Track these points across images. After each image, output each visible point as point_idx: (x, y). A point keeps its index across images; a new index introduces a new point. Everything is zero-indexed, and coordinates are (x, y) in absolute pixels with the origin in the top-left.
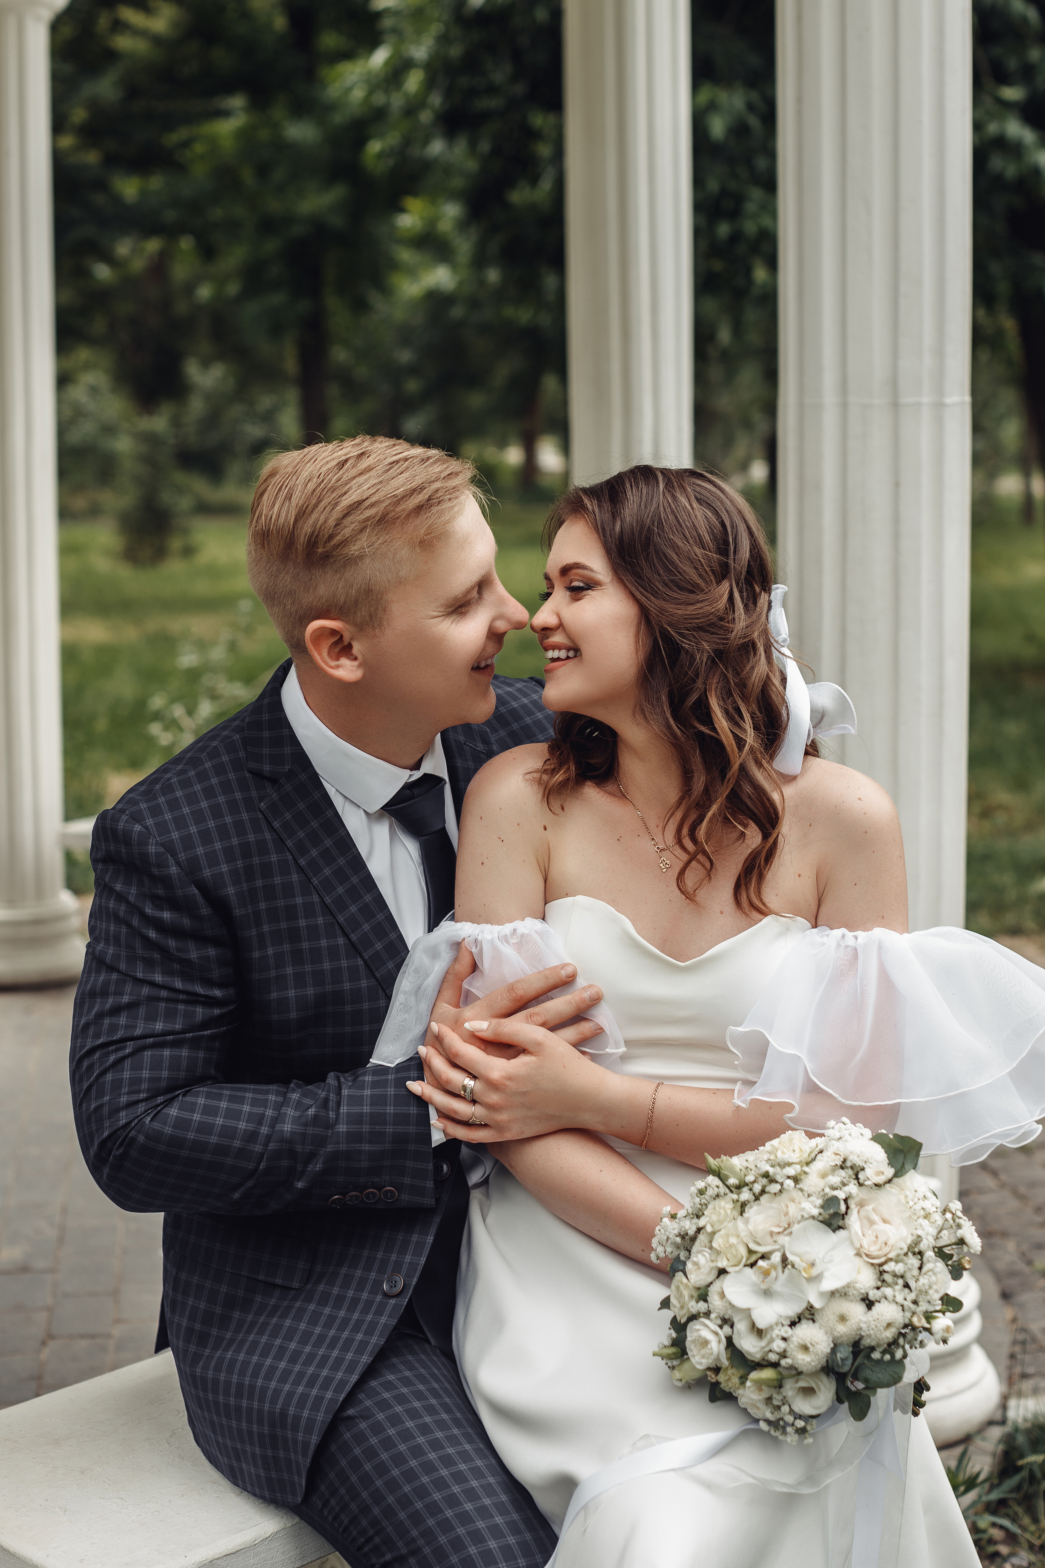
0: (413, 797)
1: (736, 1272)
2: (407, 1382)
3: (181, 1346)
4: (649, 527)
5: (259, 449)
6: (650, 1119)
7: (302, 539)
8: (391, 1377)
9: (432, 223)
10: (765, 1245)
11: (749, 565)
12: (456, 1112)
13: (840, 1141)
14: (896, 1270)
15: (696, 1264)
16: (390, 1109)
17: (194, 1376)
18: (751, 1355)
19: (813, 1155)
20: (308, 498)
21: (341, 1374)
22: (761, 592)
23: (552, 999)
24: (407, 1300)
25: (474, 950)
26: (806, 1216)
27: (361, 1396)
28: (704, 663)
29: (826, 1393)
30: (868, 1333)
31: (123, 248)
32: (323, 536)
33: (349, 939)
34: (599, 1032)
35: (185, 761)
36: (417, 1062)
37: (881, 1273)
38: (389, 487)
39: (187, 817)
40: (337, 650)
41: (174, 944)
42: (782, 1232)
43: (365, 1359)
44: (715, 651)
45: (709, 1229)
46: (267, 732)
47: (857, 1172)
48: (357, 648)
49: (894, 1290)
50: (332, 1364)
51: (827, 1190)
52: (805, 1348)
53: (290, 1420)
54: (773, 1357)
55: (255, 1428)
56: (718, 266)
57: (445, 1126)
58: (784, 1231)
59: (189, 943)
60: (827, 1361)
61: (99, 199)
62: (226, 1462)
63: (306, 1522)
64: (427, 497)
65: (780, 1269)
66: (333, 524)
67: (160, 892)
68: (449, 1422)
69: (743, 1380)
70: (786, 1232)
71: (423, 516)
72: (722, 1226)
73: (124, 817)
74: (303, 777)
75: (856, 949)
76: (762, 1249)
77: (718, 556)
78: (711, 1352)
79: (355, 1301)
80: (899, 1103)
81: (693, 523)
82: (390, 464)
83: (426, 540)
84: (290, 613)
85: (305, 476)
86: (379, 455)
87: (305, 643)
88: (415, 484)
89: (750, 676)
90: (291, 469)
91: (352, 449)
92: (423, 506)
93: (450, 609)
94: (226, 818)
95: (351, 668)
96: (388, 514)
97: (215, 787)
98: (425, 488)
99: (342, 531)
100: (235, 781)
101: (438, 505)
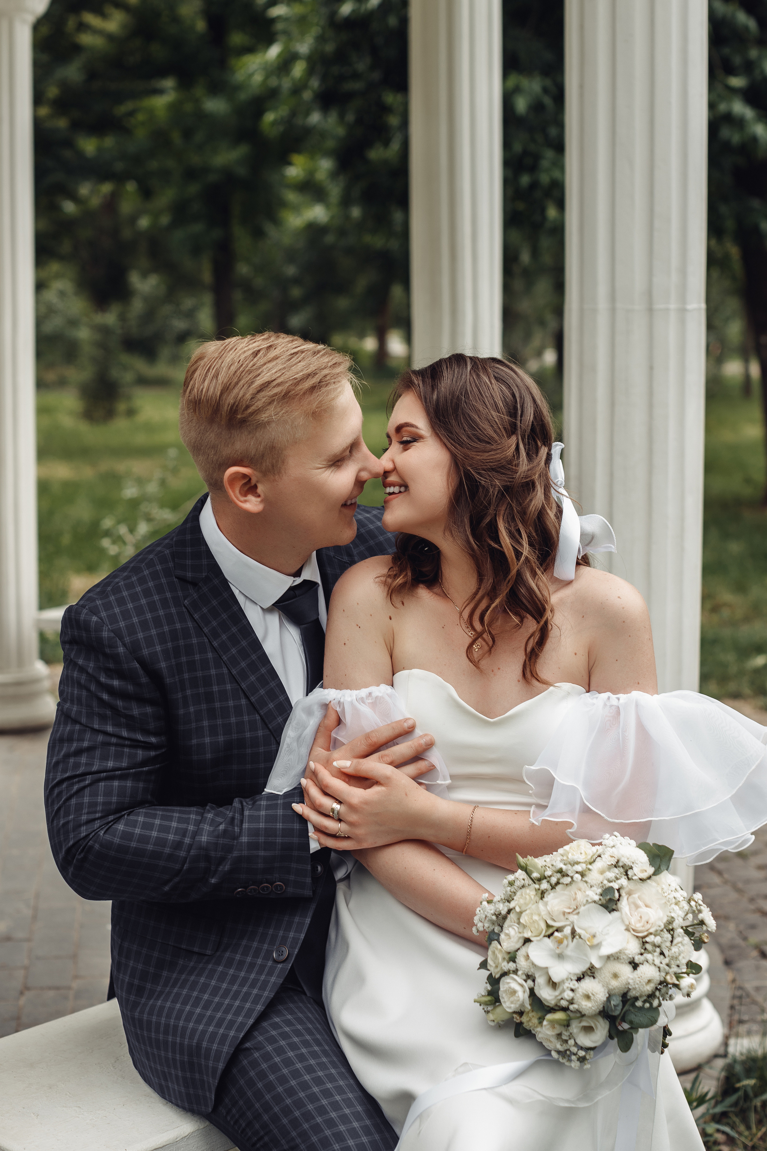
0: (295, 596)
1: (538, 941)
2: (288, 1023)
3: (124, 996)
4: (458, 396)
5: (183, 338)
6: (469, 833)
7: (226, 407)
8: (277, 1020)
9: (311, 173)
10: (559, 921)
12: (326, 828)
13: (613, 848)
14: (655, 941)
15: (507, 935)
16: (280, 826)
17: (133, 1019)
18: (547, 1002)
19: (594, 858)
20: (231, 378)
21: (241, 1018)
22: (542, 446)
23: (398, 744)
24: (290, 965)
25: (338, 709)
26: (590, 901)
27: (256, 1033)
28: (495, 496)
29: (602, 1029)
30: (634, 986)
31: (84, 190)
32: (242, 406)
33: (250, 700)
34: (432, 768)
35: (129, 570)
36: (299, 791)
37: (644, 943)
38: (291, 372)
39: (131, 611)
40: (246, 489)
41: (121, 704)
42: (572, 912)
43: (260, 1008)
44: (504, 486)
45: (518, 909)
46: (190, 548)
47: (626, 870)
48: (260, 489)
49: (653, 956)
50: (235, 1011)
51: (605, 882)
52: (588, 997)
53: (203, 1051)
54: (564, 1003)
55: (178, 1057)
56: (521, 206)
57: (319, 838)
58: (573, 911)
59: (133, 704)
60: (604, 1007)
61: (67, 154)
62: (157, 1081)
63: (215, 1125)
64: (318, 380)
65: (570, 939)
66: (250, 397)
67: (111, 666)
68: (320, 1053)
69: (541, 1020)
70: (574, 913)
71: (315, 395)
72: (527, 908)
73: (85, 611)
74: (216, 581)
75: (619, 707)
76: (557, 924)
77: (509, 418)
78: (518, 999)
79: (252, 965)
80: (651, 821)
81: (491, 393)
82: (291, 354)
83: (316, 412)
84: (212, 461)
85: (228, 361)
86: (283, 347)
87: (222, 481)
88: (309, 371)
89: (529, 506)
90: (216, 355)
91: (262, 343)
92: (315, 387)
93: (330, 463)
94: (160, 612)
95: (256, 503)
96: (289, 392)
97: (151, 588)
98: (317, 374)
99: (256, 402)
100: (167, 585)
101: (326, 387)
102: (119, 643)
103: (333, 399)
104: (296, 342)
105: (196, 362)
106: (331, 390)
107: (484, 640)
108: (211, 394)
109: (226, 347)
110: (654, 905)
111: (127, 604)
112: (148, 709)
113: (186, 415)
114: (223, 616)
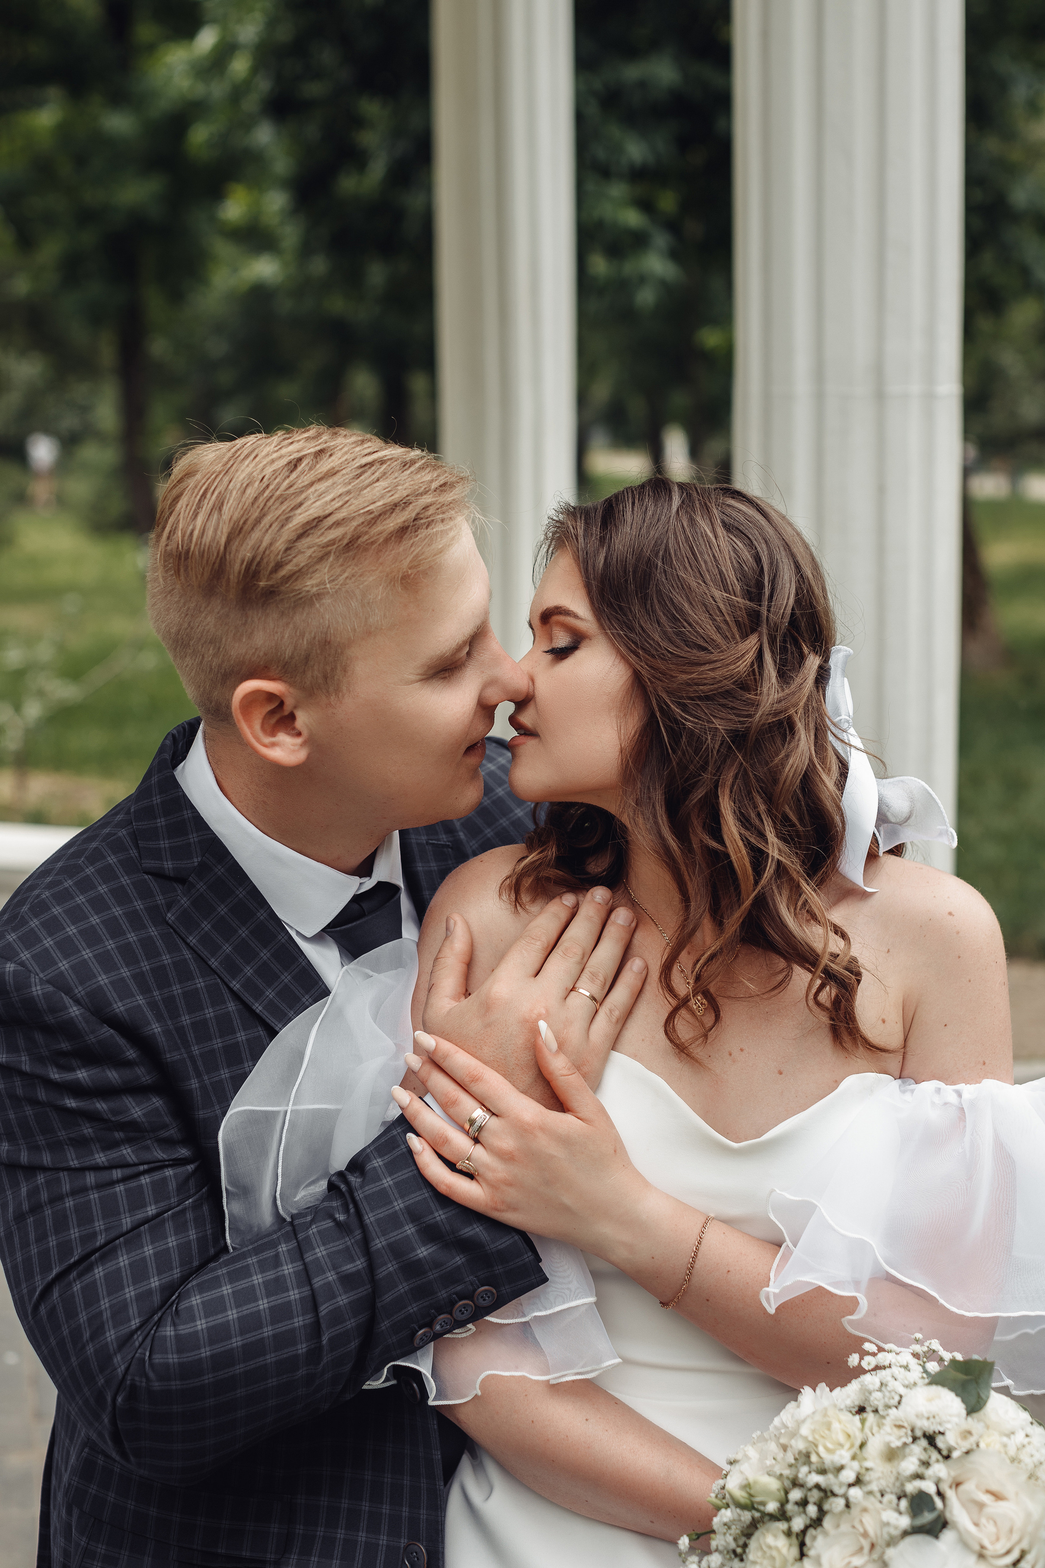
4: (649, 559)
7: (237, 567)
9: (255, 213)
11: (793, 616)
20: (246, 511)
22: (809, 653)
28: (715, 751)
32: (267, 563)
38: (361, 500)
40: (273, 721)
44: (731, 733)
48: (302, 719)
64: (413, 515)
66: (282, 547)
71: (406, 543)
74: (220, 870)
77: (746, 603)
82: (362, 467)
83: (409, 576)
84: (211, 669)
85: (241, 477)
86: (346, 453)
87: (229, 706)
88: (396, 497)
89: (781, 770)
91: (307, 444)
92: (407, 528)
93: (432, 672)
94: (129, 936)
95: (292, 747)
96: (359, 537)
97: (105, 896)
98: (411, 503)
99: (294, 557)
100: (131, 886)
101: (427, 528)
103: (441, 551)
104: (369, 444)
105: (180, 481)
106: (437, 533)
108: (208, 541)
109: (236, 452)
110: (1009, 1489)
111: (64, 929)
112: (157, 1102)
113: (161, 580)
114: (240, 932)
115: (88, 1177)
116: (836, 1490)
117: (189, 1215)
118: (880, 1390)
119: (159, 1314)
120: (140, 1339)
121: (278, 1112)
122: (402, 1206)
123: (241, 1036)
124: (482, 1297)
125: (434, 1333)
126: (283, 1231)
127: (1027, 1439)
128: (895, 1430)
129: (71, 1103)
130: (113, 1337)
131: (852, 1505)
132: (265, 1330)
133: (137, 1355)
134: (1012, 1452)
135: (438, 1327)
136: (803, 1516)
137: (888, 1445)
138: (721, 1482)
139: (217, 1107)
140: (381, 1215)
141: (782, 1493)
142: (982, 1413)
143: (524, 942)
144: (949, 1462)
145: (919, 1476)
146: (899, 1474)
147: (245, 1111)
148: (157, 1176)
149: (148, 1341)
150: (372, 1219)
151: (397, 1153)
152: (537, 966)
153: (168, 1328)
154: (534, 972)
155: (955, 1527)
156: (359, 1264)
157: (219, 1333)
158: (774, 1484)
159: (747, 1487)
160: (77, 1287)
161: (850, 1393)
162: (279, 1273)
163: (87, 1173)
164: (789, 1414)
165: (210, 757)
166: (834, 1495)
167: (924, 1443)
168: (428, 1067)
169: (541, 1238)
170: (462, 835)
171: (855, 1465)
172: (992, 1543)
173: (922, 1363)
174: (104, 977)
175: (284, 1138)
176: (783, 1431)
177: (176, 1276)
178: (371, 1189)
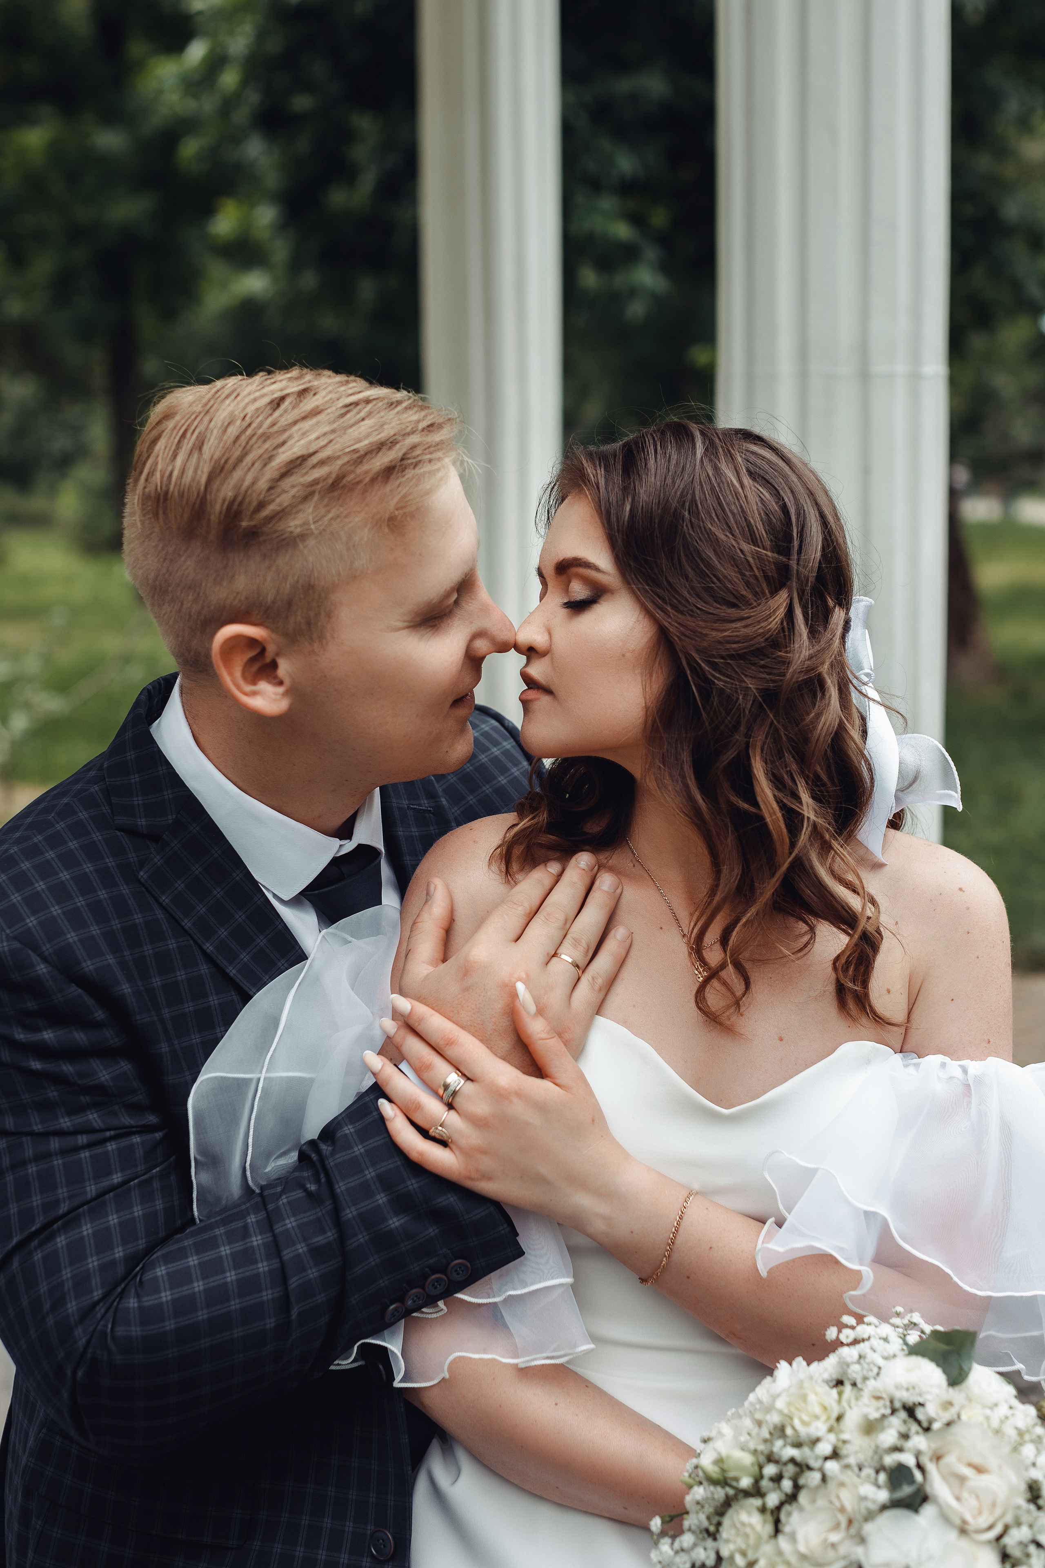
4: (676, 510)
7: (218, 507)
11: (820, 567)
20: (228, 450)
22: (835, 607)
28: (746, 710)
32: (250, 503)
38: (346, 439)
39: (44, 895)
40: (254, 668)
47: (913, 1412)
48: (284, 668)
64: (400, 454)
66: (265, 486)
71: (393, 483)
74: (195, 828)
77: (775, 555)
81: (741, 507)
82: (346, 406)
83: (395, 517)
84: (190, 616)
85: (222, 417)
87: (208, 656)
88: (383, 436)
89: (815, 728)
90: (198, 408)
91: (289, 384)
92: (394, 468)
93: (418, 619)
94: (100, 893)
95: (273, 696)
96: (344, 477)
97: (76, 852)
98: (397, 443)
99: (278, 496)
100: (103, 843)
101: (414, 468)
102: (34, 957)
103: (428, 493)
104: (354, 384)
106: (424, 474)
107: (725, 984)
108: (188, 481)
110: (992, 1462)
111: (33, 884)
112: (125, 1066)
113: (139, 524)
114: (215, 892)
115: (52, 1142)
116: (813, 1463)
117: (156, 1184)
118: (858, 1362)
119: (123, 1285)
120: (103, 1311)
121: (251, 1080)
122: (373, 1174)
123: (214, 1000)
124: (456, 1271)
125: (406, 1308)
126: (253, 1202)
127: (1011, 1412)
128: (874, 1402)
129: (36, 1065)
130: (74, 1308)
131: (829, 1480)
132: (232, 1303)
133: (99, 1327)
134: (995, 1424)
135: (410, 1302)
136: (778, 1492)
137: (866, 1417)
138: (695, 1461)
139: (187, 1073)
140: (352, 1184)
141: (756, 1468)
142: (964, 1385)
143: (506, 907)
144: (930, 1434)
145: (898, 1449)
146: (877, 1447)
147: (216, 1078)
148: (124, 1142)
149: (111, 1312)
150: (343, 1188)
151: (369, 1119)
152: (518, 931)
153: (132, 1300)
154: (515, 937)
155: (936, 1501)
156: (330, 1235)
157: (183, 1305)
158: (747, 1459)
159: (719, 1461)
160: (38, 1256)
161: (829, 1366)
162: (249, 1245)
163: (51, 1139)
164: (764, 1390)
165: (187, 712)
166: (809, 1468)
167: (903, 1415)
168: (403, 1032)
169: (517, 1209)
170: (444, 801)
171: (832, 1437)
172: (974, 1517)
173: (902, 1336)
174: (73, 934)
175: (256, 1106)
176: (758, 1406)
177: (141, 1247)
178: (341, 1157)
